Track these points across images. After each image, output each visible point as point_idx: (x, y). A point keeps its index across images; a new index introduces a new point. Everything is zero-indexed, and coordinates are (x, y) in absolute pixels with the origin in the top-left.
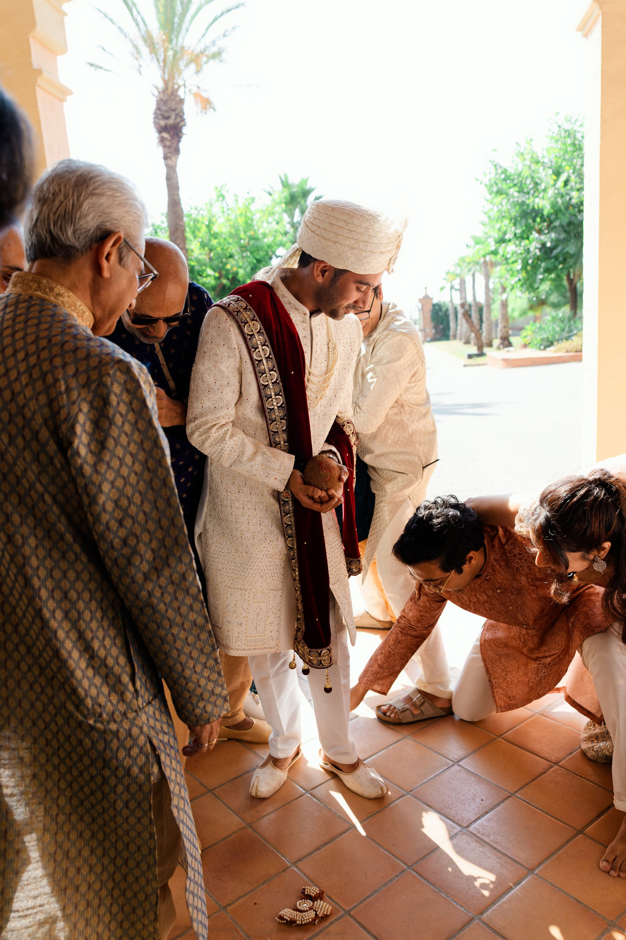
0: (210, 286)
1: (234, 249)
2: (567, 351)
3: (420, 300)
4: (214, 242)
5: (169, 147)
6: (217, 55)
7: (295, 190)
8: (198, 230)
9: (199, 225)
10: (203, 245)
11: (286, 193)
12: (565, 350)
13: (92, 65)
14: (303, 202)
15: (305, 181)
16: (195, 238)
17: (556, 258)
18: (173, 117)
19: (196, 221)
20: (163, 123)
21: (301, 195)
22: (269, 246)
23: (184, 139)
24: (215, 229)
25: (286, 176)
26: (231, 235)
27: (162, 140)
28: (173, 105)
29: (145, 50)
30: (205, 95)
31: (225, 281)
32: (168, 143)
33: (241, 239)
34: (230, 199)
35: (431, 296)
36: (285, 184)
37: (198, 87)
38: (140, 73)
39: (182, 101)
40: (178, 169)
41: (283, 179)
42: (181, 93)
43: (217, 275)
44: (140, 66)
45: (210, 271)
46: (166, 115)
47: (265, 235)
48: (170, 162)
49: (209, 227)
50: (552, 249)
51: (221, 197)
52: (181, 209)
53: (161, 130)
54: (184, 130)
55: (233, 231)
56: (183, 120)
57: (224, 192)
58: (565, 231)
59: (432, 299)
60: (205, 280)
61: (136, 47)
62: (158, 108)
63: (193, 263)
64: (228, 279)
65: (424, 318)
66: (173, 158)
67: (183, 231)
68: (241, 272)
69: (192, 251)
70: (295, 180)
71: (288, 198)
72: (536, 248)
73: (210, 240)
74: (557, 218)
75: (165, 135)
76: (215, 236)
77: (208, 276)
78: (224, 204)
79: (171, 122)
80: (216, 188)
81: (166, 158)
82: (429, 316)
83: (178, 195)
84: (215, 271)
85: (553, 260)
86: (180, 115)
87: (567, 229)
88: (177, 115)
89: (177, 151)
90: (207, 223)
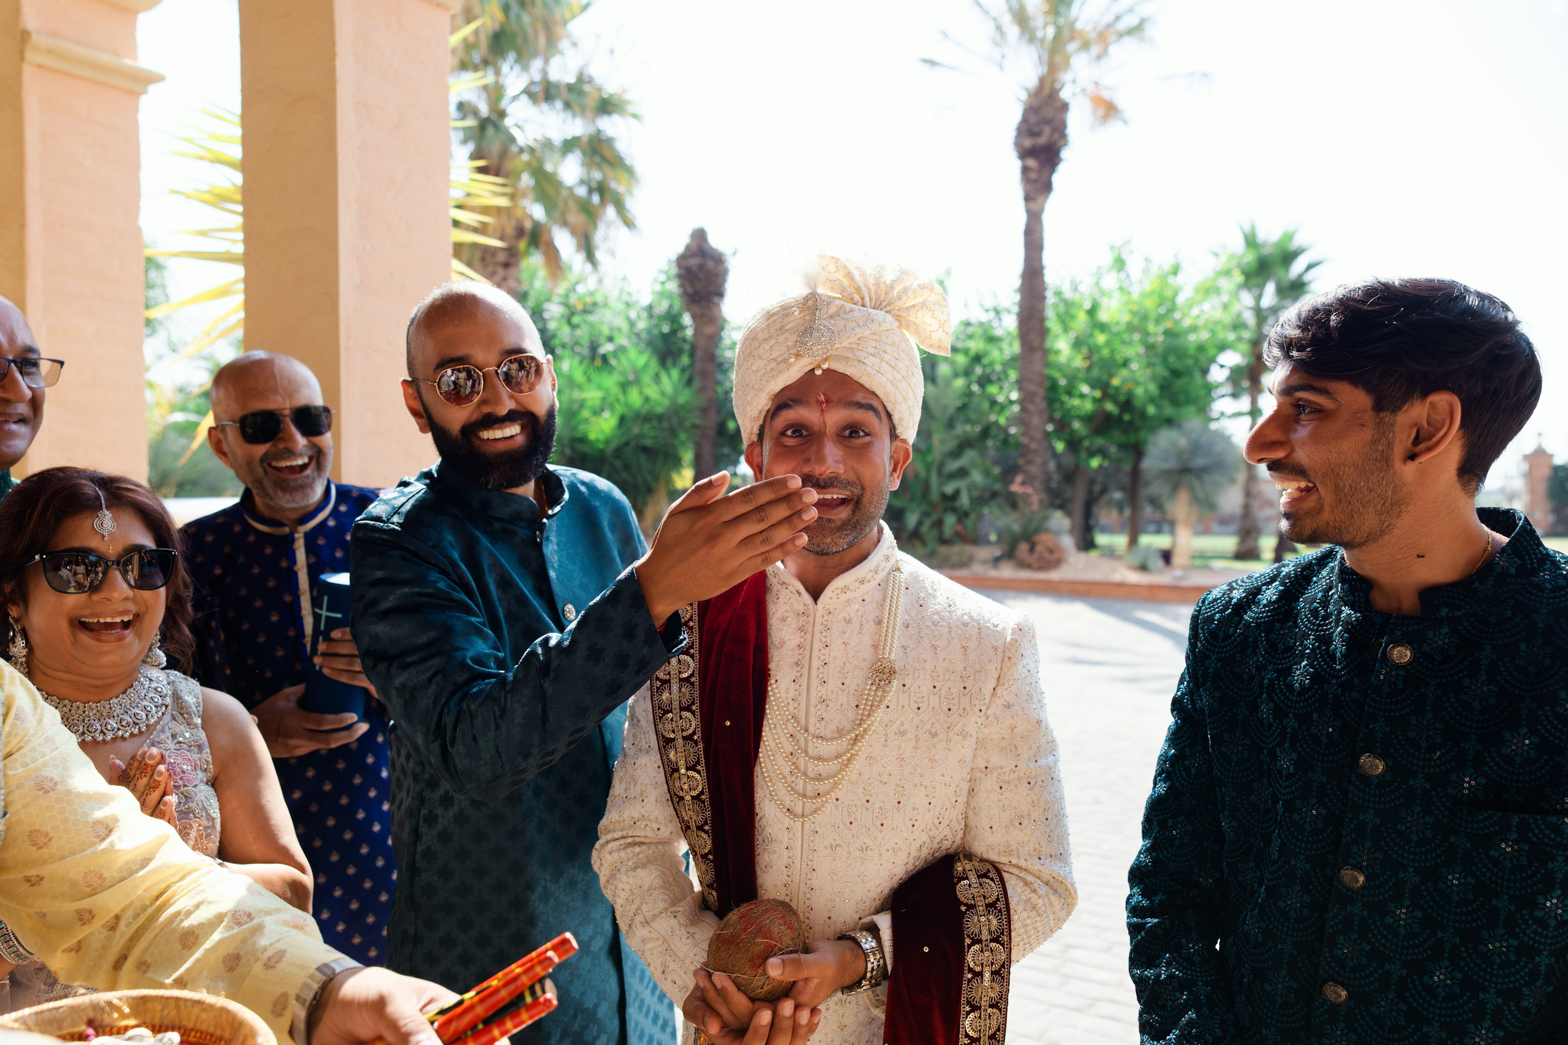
0: (1083, 413)
1: (1134, 350)
3: (1526, 457)
4: (1101, 339)
5: (1035, 181)
6: (1136, 30)
7: (1267, 251)
8: (1073, 317)
9: (1073, 311)
10: (1077, 344)
11: (1250, 258)
13: (925, 61)
14: (1281, 273)
15: (1289, 236)
16: (1066, 329)
18: (1047, 131)
19: (1068, 304)
20: (1028, 143)
21: (1279, 260)
22: (1201, 348)
23: (1061, 168)
24: (1103, 316)
25: (1253, 229)
26: (1131, 328)
27: (1025, 170)
28: (1048, 113)
29: (1013, 31)
30: (1106, 95)
31: (1110, 407)
32: (1033, 175)
33: (1148, 334)
34: (1135, 267)
35: (1549, 451)
36: (1251, 241)
37: (1097, 84)
38: (1001, 67)
39: (1065, 107)
40: (1047, 218)
41: (1249, 234)
42: (1065, 94)
43: (1098, 394)
44: (1003, 56)
45: (1085, 389)
46: (1036, 129)
47: (1194, 329)
48: (1034, 206)
49: (1092, 312)
51: (1120, 264)
52: (1043, 282)
53: (1024, 154)
54: (1065, 154)
55: (1136, 321)
56: (1063, 136)
57: (1125, 256)
59: (1551, 456)
60: (1076, 402)
61: (999, 28)
62: (1025, 120)
63: (1057, 375)
64: (1116, 402)
65: (1532, 492)
66: (1040, 200)
67: (1042, 320)
68: (1139, 391)
69: (1057, 352)
70: (1270, 234)
71: (1254, 265)
73: (1091, 335)
75: (1032, 163)
76: (1103, 327)
77: (1082, 396)
78: (1123, 275)
79: (1042, 140)
80: (1112, 248)
81: (1028, 198)
82: (1542, 488)
83: (1040, 259)
84: (1093, 386)
86: (1060, 132)
88: (1054, 130)
89: (1047, 187)
90: (1087, 305)
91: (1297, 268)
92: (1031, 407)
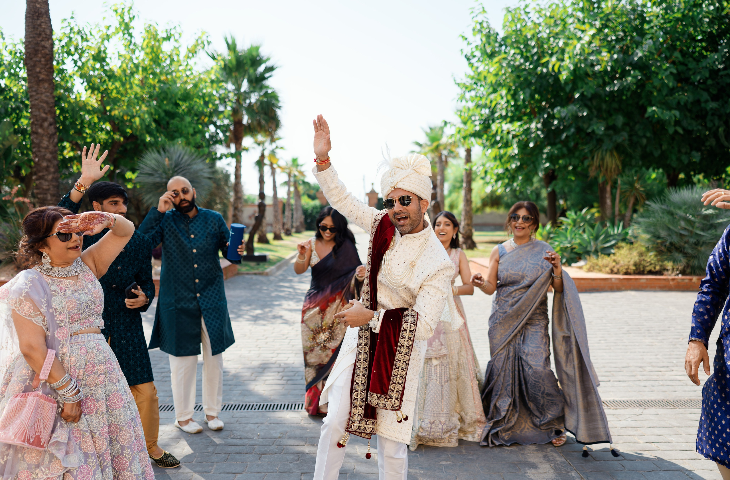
2: (612, 272)
7: (242, 55)
11: (231, 56)
12: (608, 269)
14: (251, 71)
15: (257, 49)
17: (565, 143)
21: (249, 62)
24: (110, 64)
25: (233, 41)
36: (232, 47)
41: (230, 42)
50: (558, 131)
58: (586, 106)
70: (243, 45)
71: (234, 62)
72: (538, 129)
74: (574, 89)
80: (116, 11)
85: (559, 146)
87: (589, 103)
91: (261, 69)
92: (40, 131)
